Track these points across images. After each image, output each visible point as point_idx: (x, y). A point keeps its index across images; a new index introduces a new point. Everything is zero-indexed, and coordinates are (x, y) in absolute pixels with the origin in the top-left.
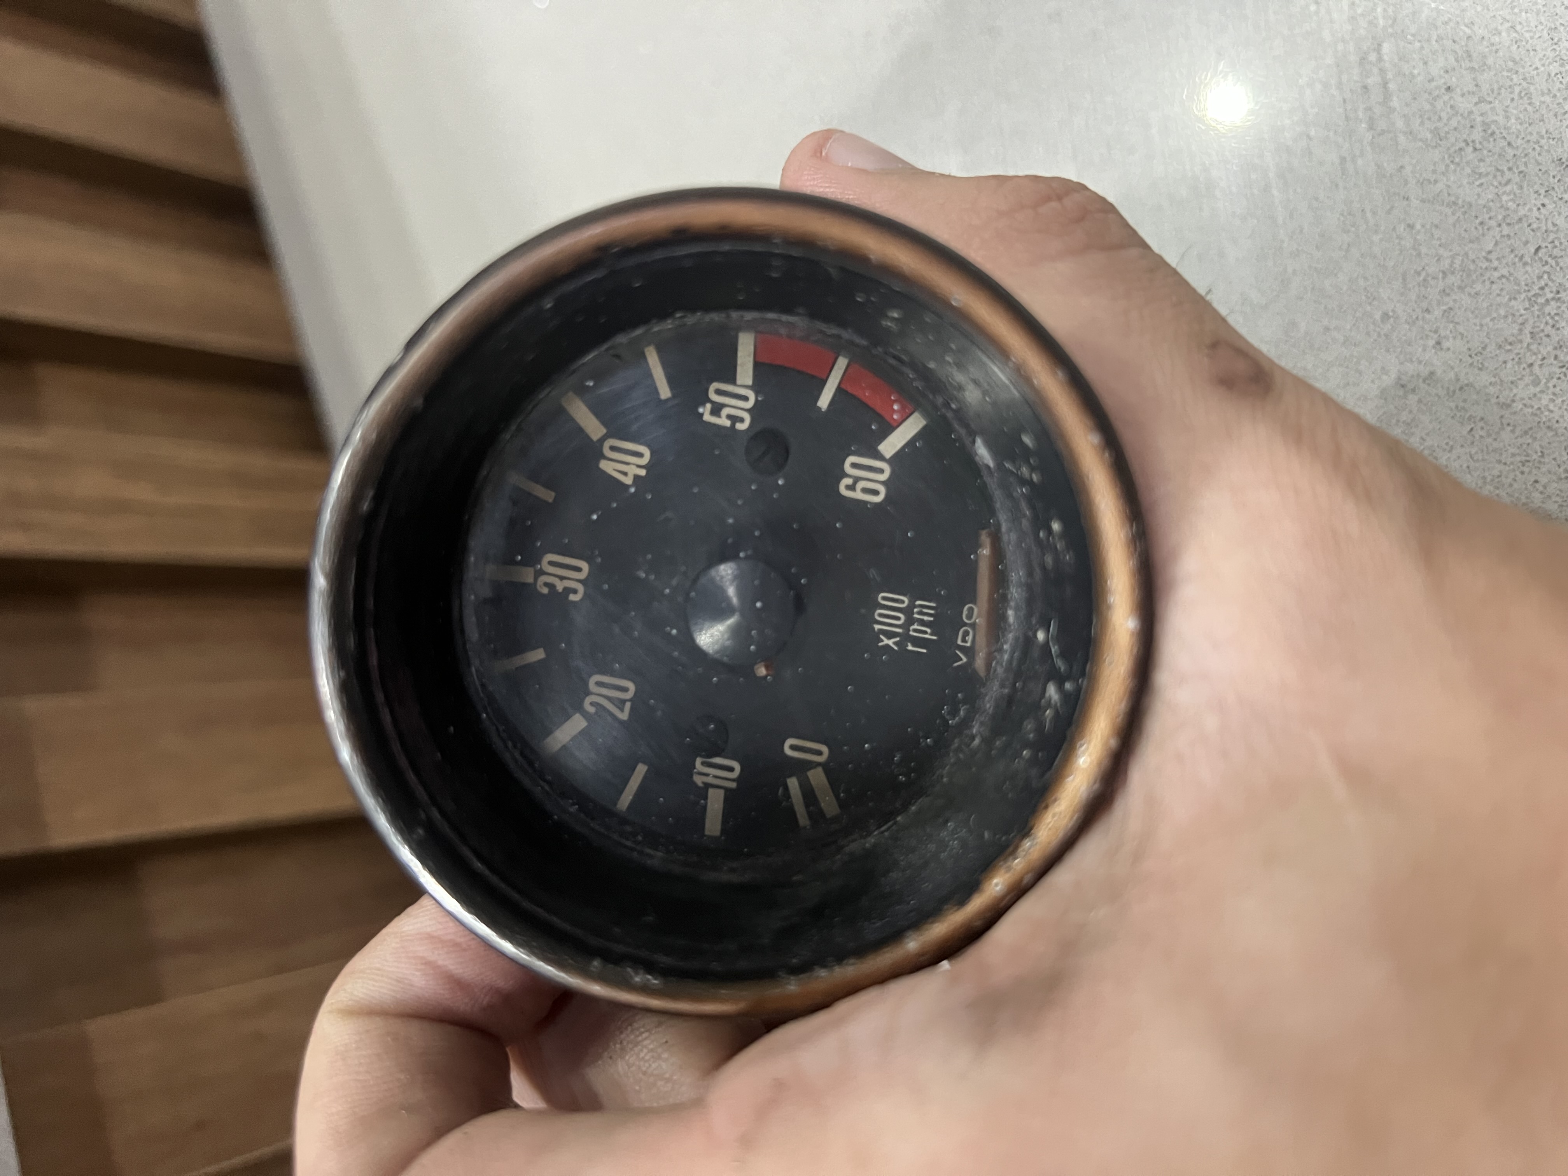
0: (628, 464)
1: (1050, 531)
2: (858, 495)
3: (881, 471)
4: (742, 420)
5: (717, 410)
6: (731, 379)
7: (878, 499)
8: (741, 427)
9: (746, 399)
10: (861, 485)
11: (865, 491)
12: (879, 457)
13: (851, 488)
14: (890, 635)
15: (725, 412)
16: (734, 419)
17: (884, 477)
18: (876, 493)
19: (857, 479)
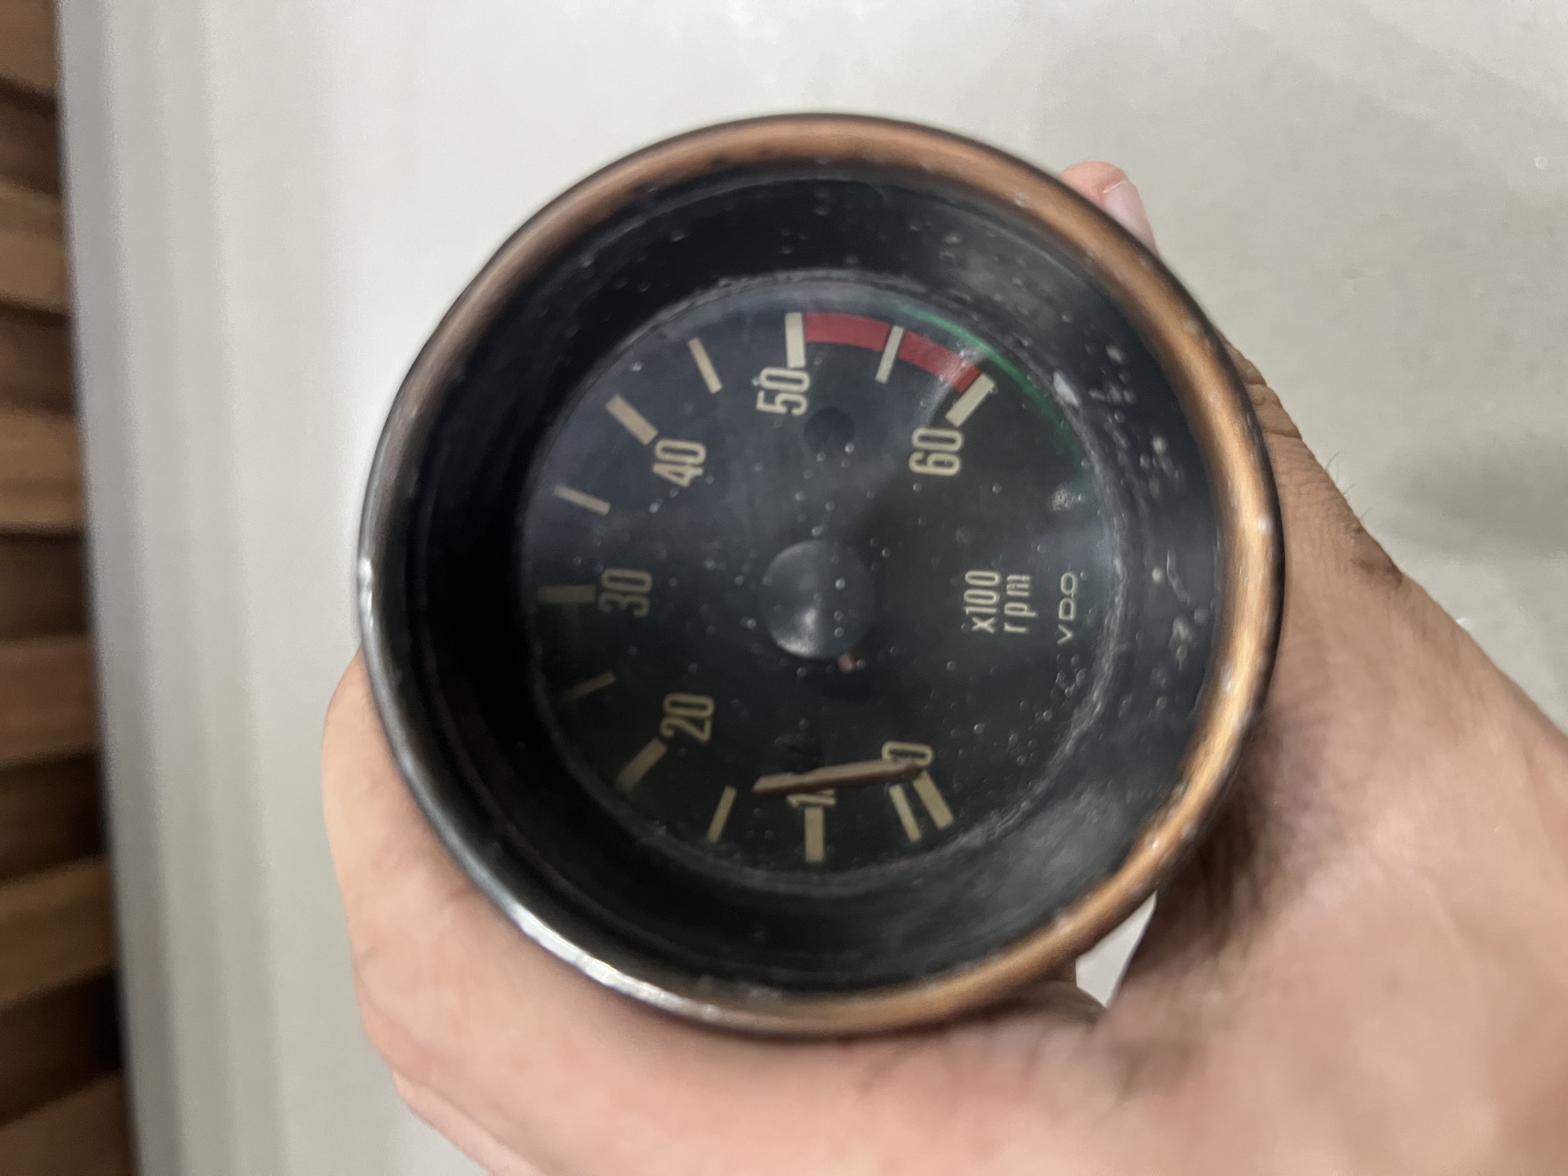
0: (682, 464)
1: (1151, 453)
2: (930, 469)
3: (951, 441)
4: (797, 405)
5: (771, 396)
6: (782, 362)
7: (953, 471)
8: (797, 412)
9: (799, 381)
10: (932, 458)
11: (939, 464)
12: (949, 426)
13: (923, 462)
14: (984, 617)
15: (780, 398)
16: (790, 405)
17: (957, 446)
18: (950, 465)
19: (927, 453)
